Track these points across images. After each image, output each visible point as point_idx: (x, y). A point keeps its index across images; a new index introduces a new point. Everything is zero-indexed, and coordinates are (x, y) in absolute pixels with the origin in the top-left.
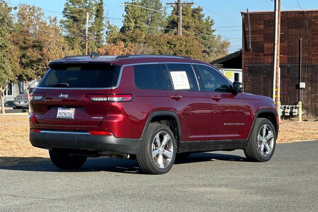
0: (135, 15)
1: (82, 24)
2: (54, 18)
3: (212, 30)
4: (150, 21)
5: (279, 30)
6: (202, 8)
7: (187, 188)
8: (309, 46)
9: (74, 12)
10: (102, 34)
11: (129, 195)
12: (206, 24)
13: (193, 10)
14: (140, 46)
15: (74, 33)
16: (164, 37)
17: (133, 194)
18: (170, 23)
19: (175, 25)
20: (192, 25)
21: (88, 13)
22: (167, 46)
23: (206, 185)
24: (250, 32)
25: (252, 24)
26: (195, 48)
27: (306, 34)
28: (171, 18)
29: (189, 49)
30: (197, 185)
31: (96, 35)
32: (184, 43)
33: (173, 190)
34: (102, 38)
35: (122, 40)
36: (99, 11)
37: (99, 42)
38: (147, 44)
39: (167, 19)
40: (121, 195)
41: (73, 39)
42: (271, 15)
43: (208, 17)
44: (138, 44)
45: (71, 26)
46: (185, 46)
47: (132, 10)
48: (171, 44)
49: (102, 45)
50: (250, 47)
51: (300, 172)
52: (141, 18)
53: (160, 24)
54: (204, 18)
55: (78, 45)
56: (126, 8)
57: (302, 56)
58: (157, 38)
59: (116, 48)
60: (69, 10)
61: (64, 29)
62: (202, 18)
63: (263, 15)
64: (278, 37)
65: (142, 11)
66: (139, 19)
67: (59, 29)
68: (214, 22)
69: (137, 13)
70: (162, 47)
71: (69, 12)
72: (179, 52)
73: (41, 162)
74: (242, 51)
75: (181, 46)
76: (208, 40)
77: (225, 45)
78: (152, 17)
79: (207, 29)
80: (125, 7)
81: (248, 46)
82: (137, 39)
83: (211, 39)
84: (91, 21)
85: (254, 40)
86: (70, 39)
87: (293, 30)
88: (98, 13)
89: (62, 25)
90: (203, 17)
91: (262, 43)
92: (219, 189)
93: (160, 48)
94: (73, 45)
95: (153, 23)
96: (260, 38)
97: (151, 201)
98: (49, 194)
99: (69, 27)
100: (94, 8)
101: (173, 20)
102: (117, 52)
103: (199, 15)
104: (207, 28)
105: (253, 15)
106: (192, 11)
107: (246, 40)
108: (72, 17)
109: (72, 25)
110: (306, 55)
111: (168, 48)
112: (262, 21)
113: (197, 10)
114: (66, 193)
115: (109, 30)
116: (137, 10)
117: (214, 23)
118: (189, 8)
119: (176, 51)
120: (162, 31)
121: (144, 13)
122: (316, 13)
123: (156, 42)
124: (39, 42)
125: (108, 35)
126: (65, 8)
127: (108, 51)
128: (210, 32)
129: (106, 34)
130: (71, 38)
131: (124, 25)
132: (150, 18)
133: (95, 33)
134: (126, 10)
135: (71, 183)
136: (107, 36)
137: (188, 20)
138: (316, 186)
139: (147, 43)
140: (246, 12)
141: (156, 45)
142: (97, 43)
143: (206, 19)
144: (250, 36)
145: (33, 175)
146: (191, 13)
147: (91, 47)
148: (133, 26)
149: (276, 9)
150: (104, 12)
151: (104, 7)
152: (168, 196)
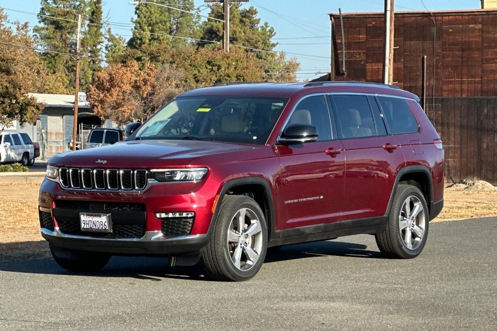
0: (151, 20)
1: (69, 33)
2: (24, 24)
3: (271, 43)
4: (174, 30)
5: (393, 42)
6: (256, 9)
7: (278, 302)
8: (437, 67)
9: (56, 14)
10: (99, 50)
11: (183, 315)
12: (263, 34)
13: (243, 13)
14: (164, 68)
15: (55, 47)
16: (201, 54)
17: (190, 314)
18: (205, 34)
19: (213, 36)
20: (240, 37)
21: (80, 15)
22: (207, 68)
23: (309, 297)
24: (344, 46)
25: (347, 33)
26: (251, 72)
27: (432, 49)
28: (208, 26)
29: (241, 72)
30: (294, 297)
31: (90, 52)
32: (233, 63)
33: (255, 306)
34: (99, 56)
35: (135, 59)
36: (95, 14)
37: (94, 62)
38: (174, 65)
39: (201, 27)
40: (169, 315)
41: (54, 57)
42: (377, 19)
43: (266, 24)
44: (161, 65)
45: (51, 36)
46: (235, 68)
47: (147, 12)
48: (213, 64)
49: (100, 67)
50: (344, 69)
51: (460, 274)
52: (160, 24)
53: (189, 34)
54: (259, 25)
55: (62, 67)
56: (137, 9)
57: (426, 83)
58: (191, 55)
59: (127, 71)
60: (49, 11)
61: (40, 41)
62: (256, 25)
63: (365, 19)
64: (390, 53)
65: (162, 13)
66: (158, 26)
67: (32, 40)
68: (275, 31)
69: (154, 17)
70: (198, 70)
71: (48, 14)
72: (226, 77)
73: (21, 255)
74: (331, 75)
75: (228, 68)
76: (265, 59)
77: (291, 68)
78: (177, 23)
79: (265, 43)
80: (135, 6)
81: (340, 68)
82: (158, 56)
83: (269, 58)
84: (83, 30)
85: (351, 58)
86: (50, 57)
87: (412, 43)
88: (94, 16)
89: (36, 35)
90: (257, 23)
91: (362, 63)
92: (332, 304)
93: (196, 72)
94: (55, 67)
95: (180, 32)
96: (359, 55)
97: (223, 326)
98: (45, 313)
99: (49, 38)
100: (88, 9)
101: (210, 28)
102: (127, 77)
103: (252, 20)
104: (264, 40)
105: (349, 18)
106: (240, 14)
107: (338, 58)
108: (54, 23)
109: (53, 34)
110: (432, 82)
111: (209, 71)
112: (362, 27)
113: (249, 12)
114: (76, 312)
115: (110, 43)
116: (155, 13)
117: (275, 33)
118: (236, 10)
119: (221, 75)
120: (193, 45)
121: (165, 16)
122: (449, 16)
123: (189, 61)
124: (4, 61)
125: (109, 51)
126: (43, 9)
127: (114, 75)
128: (268, 46)
129: (106, 50)
130: (52, 56)
131: (134, 36)
132: (175, 24)
133: (89, 48)
134: (138, 11)
135: (80, 293)
136: (107, 52)
137: (235, 29)
138: (494, 299)
139: (175, 62)
140: (337, 13)
141: (189, 66)
142: (92, 63)
143: (262, 27)
144: (344, 51)
145: (13, 279)
146: (240, 16)
147: (83, 70)
148: (147, 38)
149: (388, 9)
150: (103, 14)
151: (103, 7)
152: (250, 316)
